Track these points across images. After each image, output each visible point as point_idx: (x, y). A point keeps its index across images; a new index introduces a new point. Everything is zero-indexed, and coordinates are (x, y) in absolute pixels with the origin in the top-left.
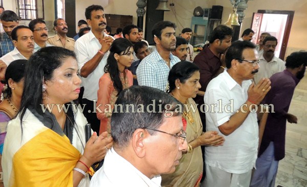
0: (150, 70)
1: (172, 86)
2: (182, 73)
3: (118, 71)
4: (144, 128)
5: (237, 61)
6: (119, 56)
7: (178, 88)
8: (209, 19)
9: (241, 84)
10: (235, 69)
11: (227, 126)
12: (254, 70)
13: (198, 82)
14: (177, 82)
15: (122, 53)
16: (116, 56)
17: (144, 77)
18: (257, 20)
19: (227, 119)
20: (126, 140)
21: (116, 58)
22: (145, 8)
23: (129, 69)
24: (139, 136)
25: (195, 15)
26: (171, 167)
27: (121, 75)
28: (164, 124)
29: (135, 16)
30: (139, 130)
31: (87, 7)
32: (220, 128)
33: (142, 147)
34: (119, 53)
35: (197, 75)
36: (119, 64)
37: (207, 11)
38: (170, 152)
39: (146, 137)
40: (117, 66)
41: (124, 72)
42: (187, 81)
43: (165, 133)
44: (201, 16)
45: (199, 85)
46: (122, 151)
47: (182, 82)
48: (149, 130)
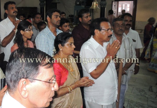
0: (43, 39)
1: (57, 49)
2: (62, 40)
3: (23, 41)
4: (26, 78)
5: (98, 30)
6: (23, 32)
7: (61, 49)
8: (85, 6)
9: (102, 45)
10: (97, 35)
11: (95, 72)
12: (109, 35)
13: (73, 44)
14: (60, 46)
15: (26, 30)
16: (22, 32)
17: (40, 44)
18: (115, 5)
19: (95, 68)
20: (14, 86)
21: (22, 34)
22: (45, 2)
23: (30, 40)
24: (23, 84)
25: (76, 5)
26: (46, 103)
27: (25, 44)
28: (40, 74)
29: (39, 7)
30: (23, 80)
31: (5, 3)
32: (91, 74)
33: (25, 91)
34: (23, 30)
35: (71, 40)
36: (23, 37)
37: (84, 2)
38: (45, 93)
39: (28, 84)
40: (22, 38)
41: (27, 42)
42: (66, 44)
43: (41, 81)
44: (80, 5)
45: (74, 46)
46: (13, 94)
47: (63, 45)
48: (30, 79)
